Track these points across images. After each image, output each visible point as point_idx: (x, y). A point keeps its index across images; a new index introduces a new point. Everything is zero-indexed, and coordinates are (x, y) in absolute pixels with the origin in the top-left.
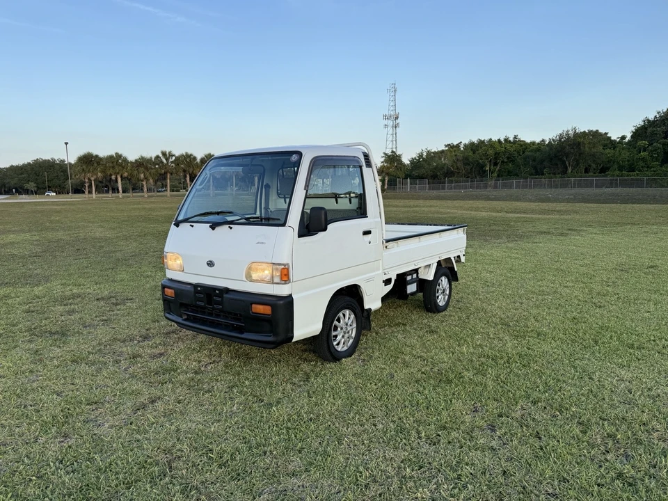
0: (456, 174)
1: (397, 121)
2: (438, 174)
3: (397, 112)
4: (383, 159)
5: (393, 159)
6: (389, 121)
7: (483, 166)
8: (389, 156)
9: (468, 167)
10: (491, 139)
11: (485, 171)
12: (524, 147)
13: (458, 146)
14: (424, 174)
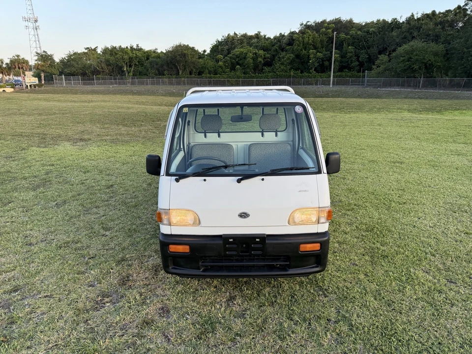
0: (101, 73)
1: (37, 24)
2: (87, 72)
3: (36, 16)
4: (36, 58)
5: (45, 58)
6: (29, 23)
7: (121, 67)
8: (42, 56)
9: (110, 67)
10: (121, 46)
11: (123, 71)
12: (147, 54)
13: (95, 50)
14: (75, 72)
